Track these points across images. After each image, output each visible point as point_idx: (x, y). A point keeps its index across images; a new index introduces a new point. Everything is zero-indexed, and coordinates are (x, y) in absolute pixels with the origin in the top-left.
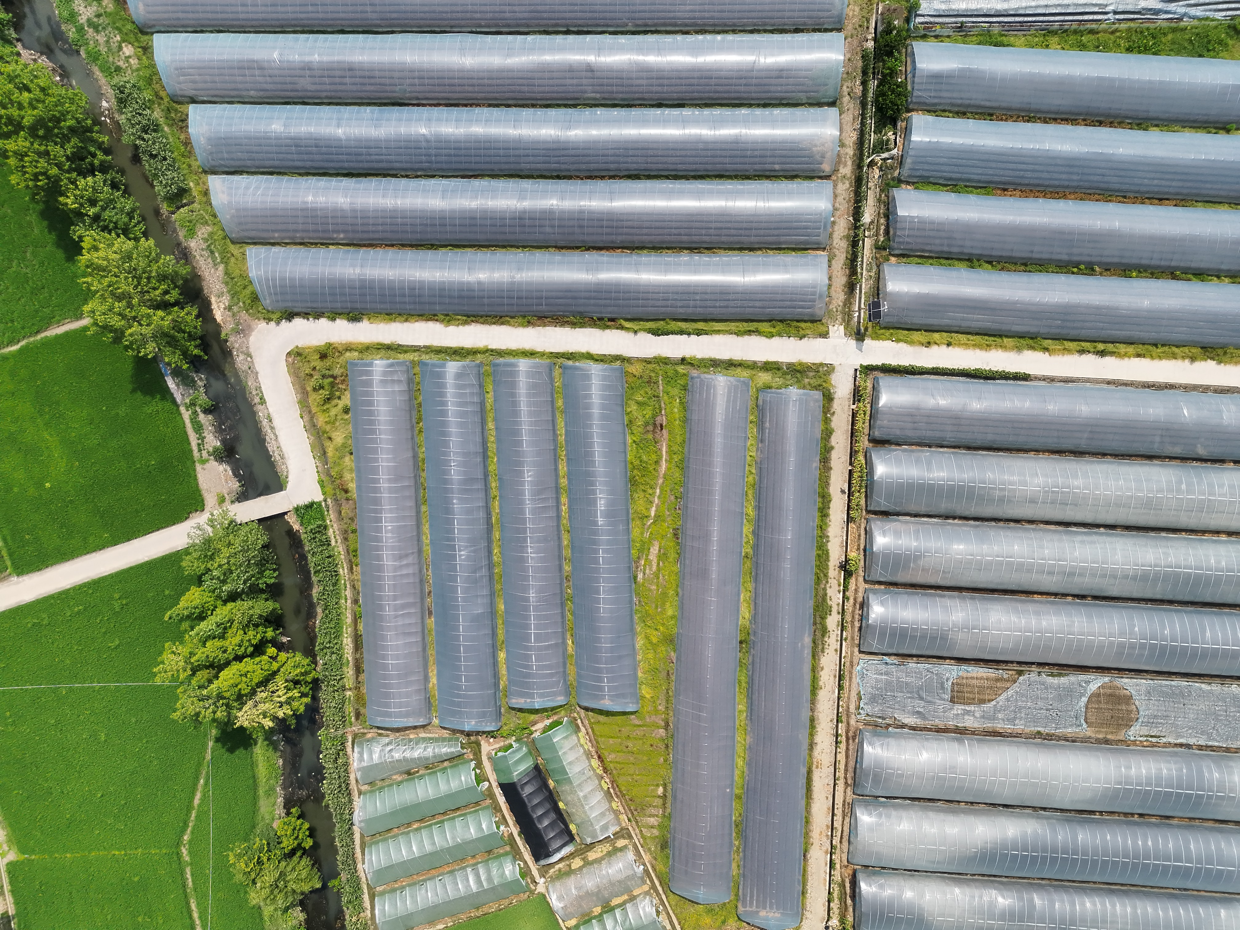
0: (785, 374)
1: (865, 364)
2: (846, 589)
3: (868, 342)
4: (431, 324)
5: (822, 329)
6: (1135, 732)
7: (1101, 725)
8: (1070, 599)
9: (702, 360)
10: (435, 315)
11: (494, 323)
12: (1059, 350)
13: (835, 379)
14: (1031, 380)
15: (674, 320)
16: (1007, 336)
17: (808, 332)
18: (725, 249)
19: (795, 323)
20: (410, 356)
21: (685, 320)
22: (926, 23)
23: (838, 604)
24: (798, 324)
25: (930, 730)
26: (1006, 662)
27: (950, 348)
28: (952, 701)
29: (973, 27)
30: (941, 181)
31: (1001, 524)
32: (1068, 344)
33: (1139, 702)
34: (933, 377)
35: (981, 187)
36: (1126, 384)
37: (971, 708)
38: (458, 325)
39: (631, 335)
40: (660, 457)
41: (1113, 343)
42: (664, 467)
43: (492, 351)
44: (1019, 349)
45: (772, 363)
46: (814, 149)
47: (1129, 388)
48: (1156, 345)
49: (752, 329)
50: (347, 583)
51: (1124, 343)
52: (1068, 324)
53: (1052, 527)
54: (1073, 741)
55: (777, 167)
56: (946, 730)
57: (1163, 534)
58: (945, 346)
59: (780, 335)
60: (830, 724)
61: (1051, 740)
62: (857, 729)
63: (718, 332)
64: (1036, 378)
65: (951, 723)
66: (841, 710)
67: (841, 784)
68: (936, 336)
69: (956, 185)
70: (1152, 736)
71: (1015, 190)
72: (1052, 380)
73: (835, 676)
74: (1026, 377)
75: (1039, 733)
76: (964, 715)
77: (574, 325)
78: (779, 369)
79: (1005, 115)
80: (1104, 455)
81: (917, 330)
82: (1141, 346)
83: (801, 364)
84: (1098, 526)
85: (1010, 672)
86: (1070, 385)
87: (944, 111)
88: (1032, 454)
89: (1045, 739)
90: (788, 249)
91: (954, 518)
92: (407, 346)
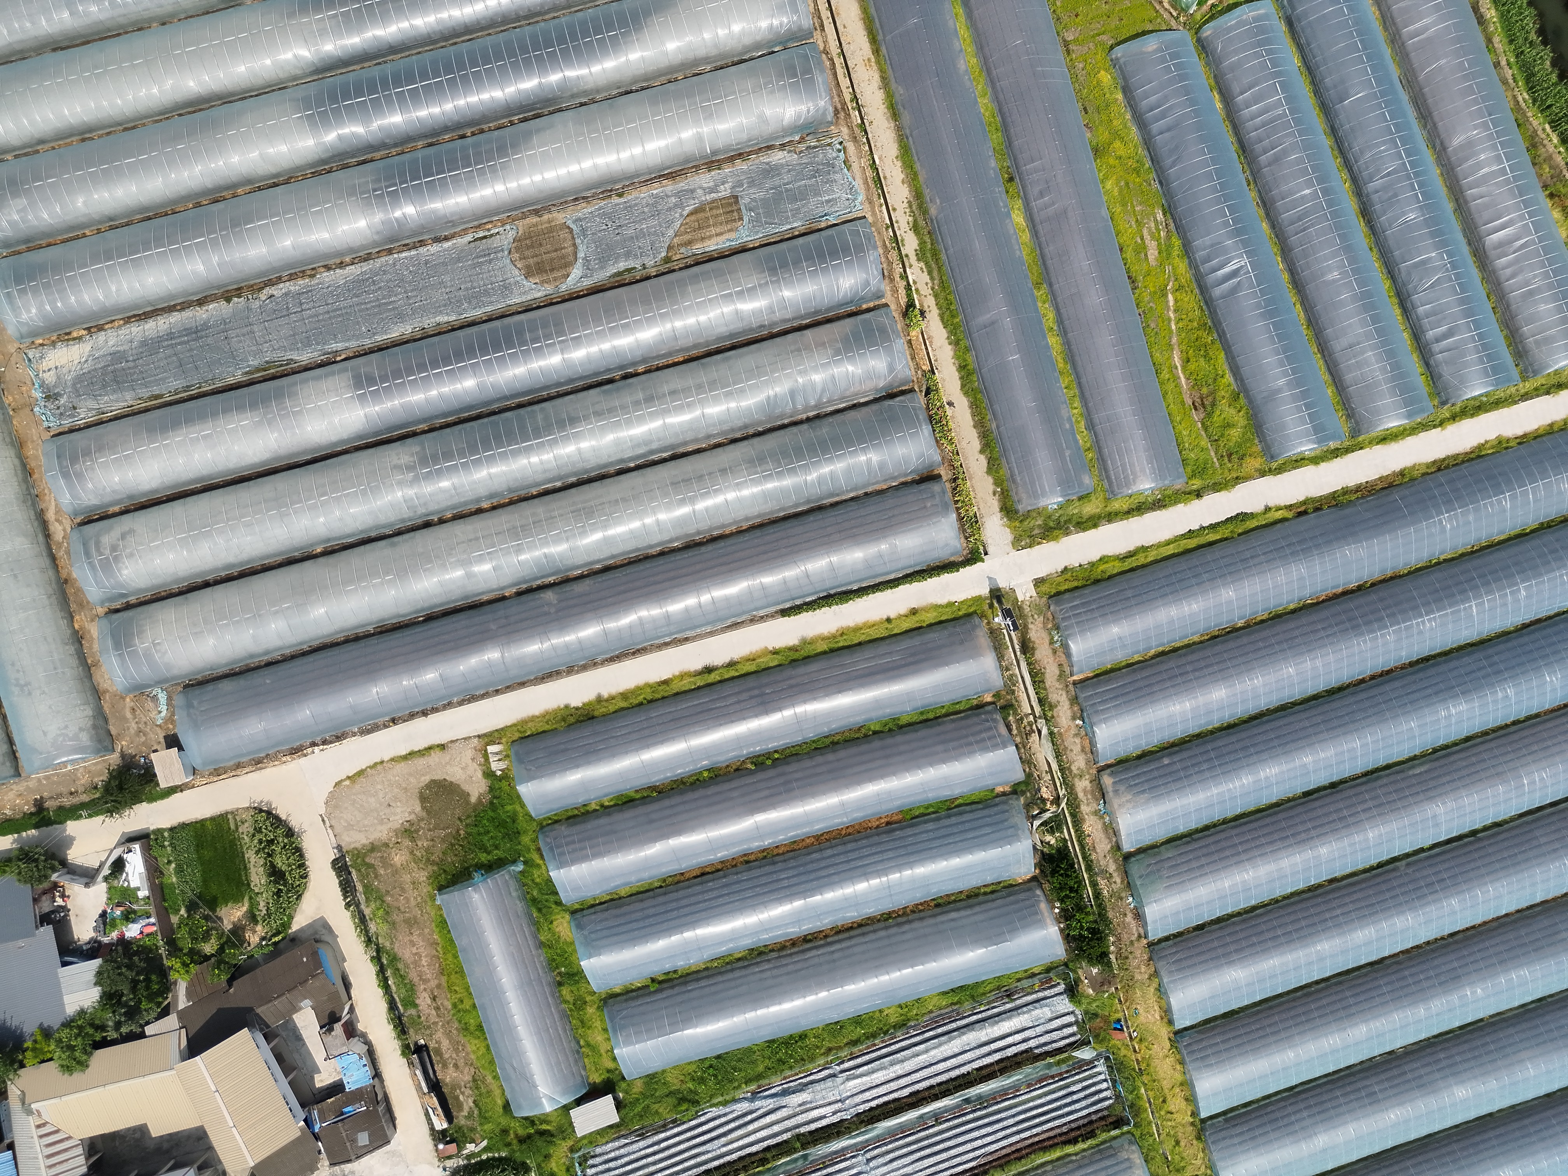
0: (1069, 521)
1: (979, 564)
2: (908, 287)
3: (985, 591)
4: (1520, 432)
5: (1045, 588)
6: (507, 236)
7: (551, 230)
8: (641, 369)
9: (1176, 502)
10: (1519, 444)
11: (1444, 459)
12: (759, 657)
13: (1007, 536)
14: (776, 612)
15: (1226, 539)
16: (824, 653)
17: (1060, 579)
18: (1194, 643)
19: (1080, 584)
20: (1529, 386)
21: (1211, 544)
22: (1049, 988)
23: (911, 266)
24: (1076, 584)
25: (749, 153)
26: (687, 267)
27: (885, 617)
28: (736, 197)
29: (993, 1001)
30: (968, 808)
31: (751, 431)
32: (751, 667)
33: (515, 274)
34: (892, 576)
35: (917, 817)
36: (666, 644)
37: (709, 197)
38: (1486, 442)
39: (1271, 504)
40: (1184, 368)
41: (699, 688)
42: (1176, 359)
43: (1435, 427)
44: (805, 642)
45: (1090, 528)
46: (1129, 797)
47: (661, 641)
48: (650, 702)
49: (1130, 560)
50: (1513, 84)
51: (685, 692)
52: (756, 692)
53: (690, 448)
54: (576, 199)
55: (1166, 761)
56: (731, 159)
57: (558, 484)
58: (892, 617)
59: (1092, 564)
60: (871, 118)
61: (603, 192)
62: (837, 124)
63: (1168, 543)
64: (773, 616)
65: (727, 170)
66: (865, 140)
67: (834, 50)
68: (906, 625)
69: (949, 809)
70: (485, 237)
71: (878, 827)
72: (753, 621)
73: (885, 178)
74: (785, 613)
75: (620, 195)
76: (716, 186)
77: (1345, 491)
78: (1078, 523)
79: (920, 911)
80: (662, 554)
81: (930, 625)
82: (666, 694)
83: (1056, 539)
84: (638, 468)
85: (678, 257)
86: (729, 623)
87: (993, 892)
88: (745, 525)
89: (611, 191)
90: (1120, 669)
91: (808, 420)
92: (1538, 396)
